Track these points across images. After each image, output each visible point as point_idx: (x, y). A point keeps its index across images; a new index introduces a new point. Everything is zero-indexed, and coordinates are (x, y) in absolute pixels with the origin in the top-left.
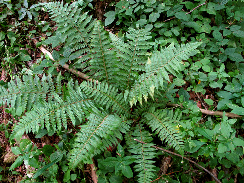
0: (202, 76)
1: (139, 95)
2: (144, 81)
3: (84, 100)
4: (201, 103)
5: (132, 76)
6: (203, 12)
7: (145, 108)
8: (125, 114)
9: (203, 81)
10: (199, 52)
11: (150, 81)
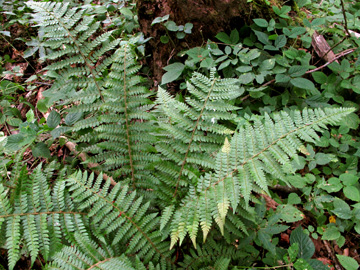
0: (340, 206)
1: (191, 221)
2: (208, 189)
3: (64, 211)
4: (334, 265)
5: (185, 177)
6: (346, 89)
7: (209, 257)
8: (159, 262)
9: (342, 217)
10: (336, 160)
11: (222, 190)
